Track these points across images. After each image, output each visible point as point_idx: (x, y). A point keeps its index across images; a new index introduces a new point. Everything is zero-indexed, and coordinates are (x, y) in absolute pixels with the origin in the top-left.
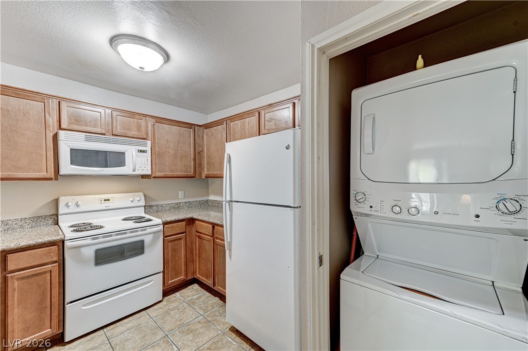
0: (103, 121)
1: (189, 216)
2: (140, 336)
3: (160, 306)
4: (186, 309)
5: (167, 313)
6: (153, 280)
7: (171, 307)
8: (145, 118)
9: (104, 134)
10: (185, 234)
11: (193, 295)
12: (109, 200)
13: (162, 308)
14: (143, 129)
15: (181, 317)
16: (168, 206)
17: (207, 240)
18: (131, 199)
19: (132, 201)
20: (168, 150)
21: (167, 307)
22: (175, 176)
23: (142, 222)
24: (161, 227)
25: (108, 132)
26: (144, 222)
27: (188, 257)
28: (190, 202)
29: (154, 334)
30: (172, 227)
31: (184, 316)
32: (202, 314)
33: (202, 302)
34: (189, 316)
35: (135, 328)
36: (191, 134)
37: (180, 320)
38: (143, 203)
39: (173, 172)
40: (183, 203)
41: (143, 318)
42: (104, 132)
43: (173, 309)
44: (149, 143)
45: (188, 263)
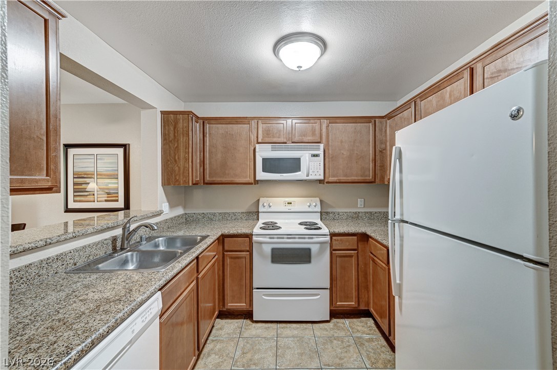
0: (285, 131)
1: (362, 229)
2: (299, 351)
3: (326, 327)
4: (351, 348)
5: (331, 339)
6: (318, 295)
7: (336, 335)
8: (319, 121)
9: (286, 143)
10: (356, 252)
11: (364, 333)
12: (291, 203)
13: (327, 331)
14: (317, 132)
15: (343, 355)
16: (346, 215)
17: (381, 268)
18: (308, 204)
19: (309, 206)
20: (342, 152)
21: (332, 332)
22: (350, 181)
23: (312, 229)
24: (328, 238)
25: (289, 140)
26: (315, 229)
27: (360, 280)
28: (371, 213)
29: (311, 358)
30: (341, 240)
31: (346, 355)
32: (368, 366)
33: (373, 349)
34: (352, 359)
35: (298, 338)
36: (369, 130)
37: (341, 359)
38: (318, 209)
39: (347, 177)
40: (362, 212)
41: (307, 332)
42: (285, 141)
43: (337, 338)
44: (322, 146)
45: (360, 288)
